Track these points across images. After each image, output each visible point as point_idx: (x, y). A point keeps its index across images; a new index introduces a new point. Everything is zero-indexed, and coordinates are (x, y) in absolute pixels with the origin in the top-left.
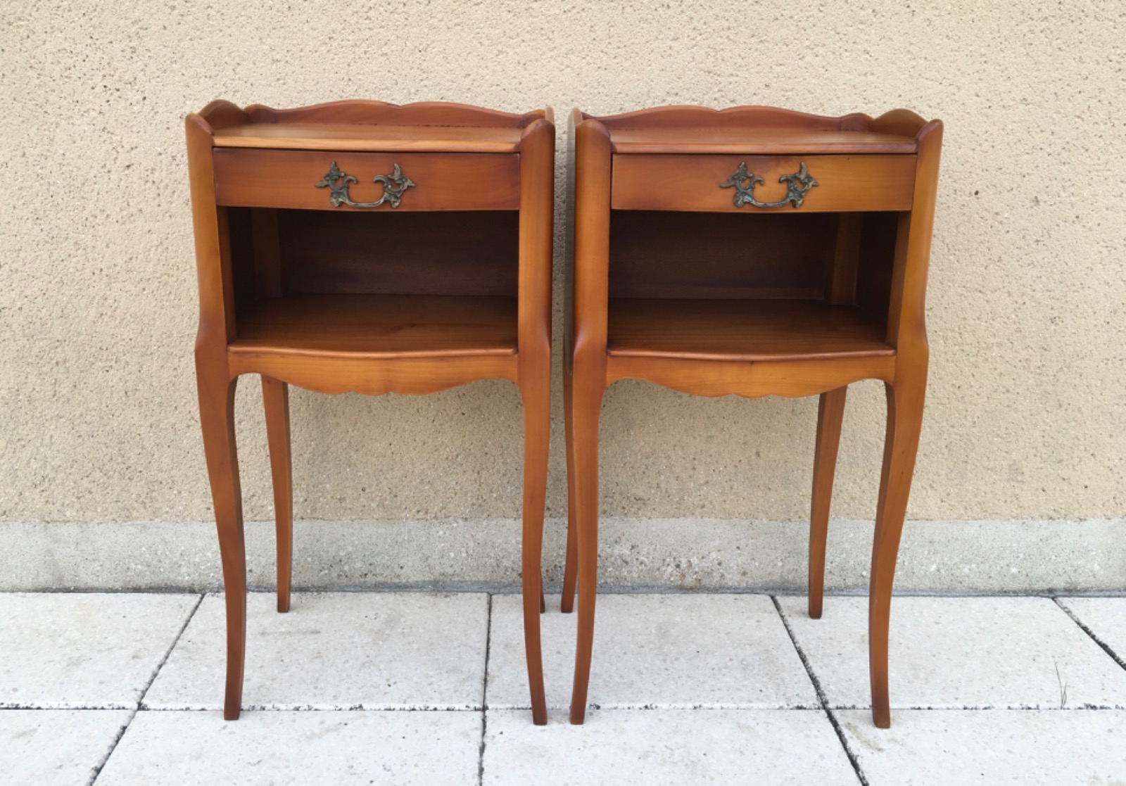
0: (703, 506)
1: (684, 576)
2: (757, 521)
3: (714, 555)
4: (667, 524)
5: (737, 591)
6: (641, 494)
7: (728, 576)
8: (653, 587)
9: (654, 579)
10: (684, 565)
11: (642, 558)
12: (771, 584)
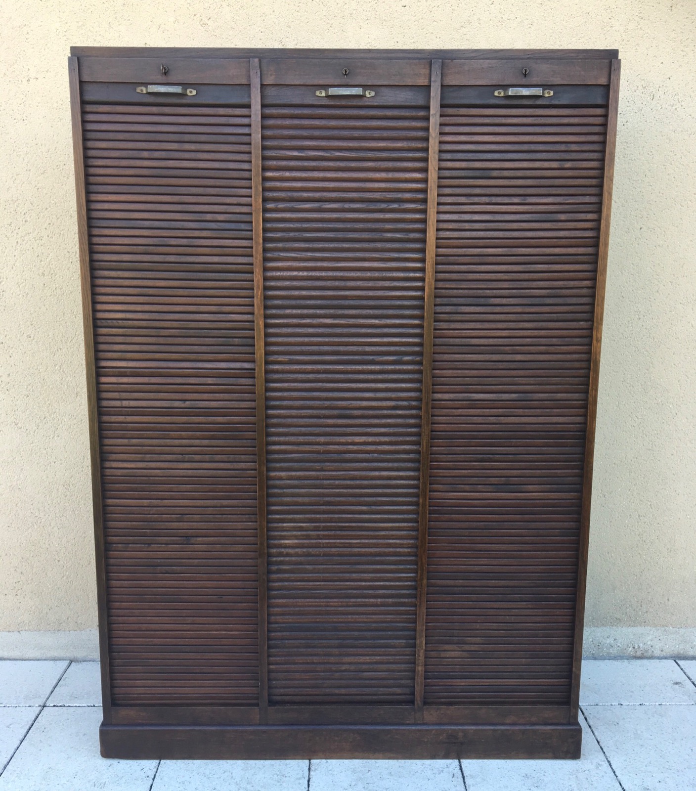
0: (645, 622)
1: (636, 652)
2: (667, 628)
3: (649, 643)
4: (630, 629)
5: (659, 658)
6: (619, 617)
7: (655, 652)
8: (623, 657)
9: (624, 653)
10: (636, 647)
11: (619, 644)
12: (674, 655)
